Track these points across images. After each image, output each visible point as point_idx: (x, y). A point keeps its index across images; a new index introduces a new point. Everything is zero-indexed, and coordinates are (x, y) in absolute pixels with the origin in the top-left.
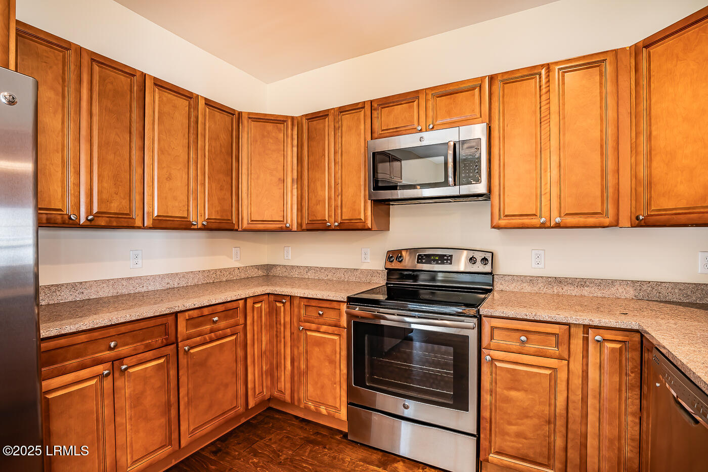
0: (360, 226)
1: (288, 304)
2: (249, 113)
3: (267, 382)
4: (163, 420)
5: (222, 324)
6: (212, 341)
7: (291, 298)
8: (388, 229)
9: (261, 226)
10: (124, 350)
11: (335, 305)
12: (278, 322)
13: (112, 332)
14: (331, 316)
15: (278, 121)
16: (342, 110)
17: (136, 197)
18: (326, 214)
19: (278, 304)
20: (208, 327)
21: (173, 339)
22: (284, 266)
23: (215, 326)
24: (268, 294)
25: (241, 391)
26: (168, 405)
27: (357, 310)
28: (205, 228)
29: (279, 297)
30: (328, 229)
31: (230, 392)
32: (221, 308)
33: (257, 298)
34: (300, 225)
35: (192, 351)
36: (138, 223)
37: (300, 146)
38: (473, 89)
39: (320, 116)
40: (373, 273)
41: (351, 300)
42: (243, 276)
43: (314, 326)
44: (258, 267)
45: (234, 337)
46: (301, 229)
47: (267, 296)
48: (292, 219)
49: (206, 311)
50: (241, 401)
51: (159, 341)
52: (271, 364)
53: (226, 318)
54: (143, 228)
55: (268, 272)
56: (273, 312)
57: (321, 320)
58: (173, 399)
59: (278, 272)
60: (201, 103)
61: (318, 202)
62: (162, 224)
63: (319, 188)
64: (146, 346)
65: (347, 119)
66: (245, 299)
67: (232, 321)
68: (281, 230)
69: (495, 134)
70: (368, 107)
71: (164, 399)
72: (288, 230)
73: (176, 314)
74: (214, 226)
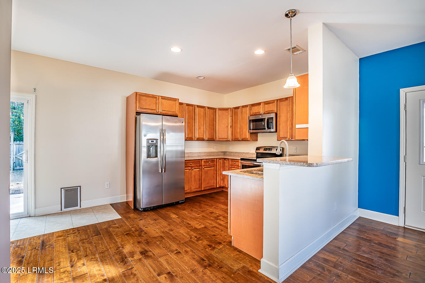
0: (247, 140)
1: (227, 161)
2: (219, 108)
3: (222, 182)
4: (199, 182)
5: (211, 164)
6: (209, 167)
7: (228, 159)
8: (257, 141)
9: (221, 140)
10: (193, 165)
11: (238, 161)
12: (225, 166)
13: (191, 161)
14: (237, 163)
15: (226, 109)
16: (243, 107)
17: (193, 134)
18: (239, 137)
19: (225, 161)
20: (208, 164)
21: (201, 165)
22: (229, 152)
23: (210, 164)
24: (223, 158)
25: (215, 182)
26: (200, 179)
27: (243, 162)
28: (207, 140)
29: (225, 159)
30: (239, 141)
31: (212, 182)
32: (211, 160)
33: (220, 159)
34: (232, 139)
35: (205, 169)
36: (194, 139)
37: (232, 116)
38: (274, 102)
39: (237, 108)
40: (253, 154)
41: (242, 159)
42: (217, 154)
43: (233, 166)
44: (222, 152)
45: (214, 168)
46: (232, 140)
47: (222, 159)
48: (230, 138)
49: (208, 160)
50: (215, 185)
51: (198, 165)
52: (223, 177)
53: (212, 163)
54: (195, 140)
55: (225, 153)
56: (224, 163)
57: (235, 165)
58: (201, 178)
59: (228, 153)
60: (207, 108)
61: (237, 133)
62: (198, 139)
63: (237, 129)
64: (197, 165)
65: (244, 109)
66: (217, 159)
67: (213, 164)
68: (227, 141)
69: (278, 115)
70: (249, 106)
71: (199, 178)
72: (229, 141)
73: (202, 160)
74: (209, 140)
